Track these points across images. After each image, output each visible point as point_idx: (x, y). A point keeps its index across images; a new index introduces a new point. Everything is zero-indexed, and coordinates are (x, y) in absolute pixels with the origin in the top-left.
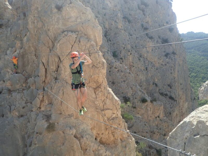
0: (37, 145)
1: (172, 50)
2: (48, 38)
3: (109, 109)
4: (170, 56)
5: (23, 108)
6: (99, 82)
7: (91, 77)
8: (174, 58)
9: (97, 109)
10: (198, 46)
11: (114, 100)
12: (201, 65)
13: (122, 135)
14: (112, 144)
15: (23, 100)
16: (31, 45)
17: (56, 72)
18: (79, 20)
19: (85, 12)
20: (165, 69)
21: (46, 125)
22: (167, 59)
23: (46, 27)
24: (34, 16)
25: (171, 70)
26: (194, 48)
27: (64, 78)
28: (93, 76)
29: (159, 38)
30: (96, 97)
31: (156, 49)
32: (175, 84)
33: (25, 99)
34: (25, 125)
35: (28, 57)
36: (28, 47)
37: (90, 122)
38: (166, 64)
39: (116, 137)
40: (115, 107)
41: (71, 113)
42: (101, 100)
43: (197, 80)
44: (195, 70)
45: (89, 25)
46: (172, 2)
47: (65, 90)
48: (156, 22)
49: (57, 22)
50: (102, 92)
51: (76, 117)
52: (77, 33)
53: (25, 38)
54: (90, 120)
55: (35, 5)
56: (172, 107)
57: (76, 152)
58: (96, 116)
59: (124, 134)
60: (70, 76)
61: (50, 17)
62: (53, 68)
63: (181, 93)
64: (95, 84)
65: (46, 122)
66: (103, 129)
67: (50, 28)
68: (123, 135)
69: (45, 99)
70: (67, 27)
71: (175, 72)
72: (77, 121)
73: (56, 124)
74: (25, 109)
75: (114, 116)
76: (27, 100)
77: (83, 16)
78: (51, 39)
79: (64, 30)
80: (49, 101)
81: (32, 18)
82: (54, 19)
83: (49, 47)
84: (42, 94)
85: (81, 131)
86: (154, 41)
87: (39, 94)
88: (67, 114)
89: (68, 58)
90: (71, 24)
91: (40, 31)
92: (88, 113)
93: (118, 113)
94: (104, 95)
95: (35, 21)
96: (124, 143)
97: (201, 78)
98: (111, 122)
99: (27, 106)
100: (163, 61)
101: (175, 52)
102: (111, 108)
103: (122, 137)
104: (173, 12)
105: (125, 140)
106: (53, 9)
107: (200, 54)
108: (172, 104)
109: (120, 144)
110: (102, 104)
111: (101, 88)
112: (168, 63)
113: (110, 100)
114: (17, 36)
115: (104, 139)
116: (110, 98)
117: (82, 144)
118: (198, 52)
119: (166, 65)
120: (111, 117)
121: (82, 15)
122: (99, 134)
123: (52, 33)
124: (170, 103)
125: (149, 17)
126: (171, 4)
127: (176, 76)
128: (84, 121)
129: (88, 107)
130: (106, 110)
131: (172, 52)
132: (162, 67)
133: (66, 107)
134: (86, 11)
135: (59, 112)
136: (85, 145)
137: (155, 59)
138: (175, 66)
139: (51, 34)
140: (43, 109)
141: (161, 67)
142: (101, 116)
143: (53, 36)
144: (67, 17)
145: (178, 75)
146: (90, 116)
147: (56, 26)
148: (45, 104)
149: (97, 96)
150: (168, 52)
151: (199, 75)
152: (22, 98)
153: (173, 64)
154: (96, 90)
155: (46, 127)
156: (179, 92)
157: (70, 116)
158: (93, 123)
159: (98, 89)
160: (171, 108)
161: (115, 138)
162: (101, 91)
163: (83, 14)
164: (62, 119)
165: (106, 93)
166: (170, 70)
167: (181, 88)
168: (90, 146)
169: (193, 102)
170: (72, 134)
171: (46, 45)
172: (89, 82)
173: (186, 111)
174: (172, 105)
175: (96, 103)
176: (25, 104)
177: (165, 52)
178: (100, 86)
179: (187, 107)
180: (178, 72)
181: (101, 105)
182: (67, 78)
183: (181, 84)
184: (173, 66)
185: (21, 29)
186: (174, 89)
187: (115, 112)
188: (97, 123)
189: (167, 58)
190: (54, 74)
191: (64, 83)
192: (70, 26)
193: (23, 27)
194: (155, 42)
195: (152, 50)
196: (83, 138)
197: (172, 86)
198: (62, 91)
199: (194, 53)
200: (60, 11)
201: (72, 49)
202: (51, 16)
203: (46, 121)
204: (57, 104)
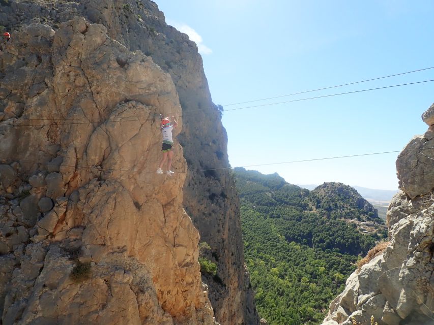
0: (40, 314)
1: (220, 189)
2: (94, 105)
3: (182, 246)
4: (217, 200)
5: (8, 235)
6: (173, 193)
7: (164, 183)
8: (223, 203)
9: (166, 242)
10: (251, 194)
11: (192, 231)
12: (256, 227)
13: (197, 297)
14: (179, 316)
15: (9, 219)
16: (45, 113)
17: (99, 167)
18: (153, 89)
19: (164, 79)
20: (208, 223)
21: (70, 266)
22: (213, 205)
23: (93, 88)
24: (70, 65)
25: (219, 225)
26: (245, 196)
27: (117, 179)
28: (167, 181)
29: (201, 165)
30: (165, 220)
31: (196, 184)
32: (224, 252)
33: (13, 218)
34: (5, 273)
35: (29, 135)
36: (37, 116)
37: (153, 266)
38: (211, 212)
39: (188, 301)
40: (192, 244)
41: (123, 245)
42: (172, 227)
43: (250, 254)
44: (246, 235)
45: (169, 100)
46: (222, 112)
47: (118, 200)
48: (197, 138)
49: (116, 82)
50: (174, 213)
51: (130, 253)
52: (151, 107)
53: (35, 99)
54: (153, 261)
55: (77, 48)
56: (218, 298)
57: (130, 322)
58: (164, 254)
59: (200, 295)
60: (129, 176)
61: (106, 72)
62: (95, 159)
63: (232, 271)
64: (166, 197)
65: (69, 261)
66: (171, 281)
67: (101, 90)
68: (199, 298)
69: (68, 216)
70: (133, 94)
71: (224, 230)
72: (132, 262)
73: (93, 264)
74: (10, 238)
75: (188, 260)
76: (17, 221)
77: (159, 84)
78: (100, 109)
79: (128, 99)
80: (76, 221)
81: (66, 67)
82: (112, 77)
83: (92, 122)
84: (65, 205)
85: (138, 280)
86: (193, 168)
87: (59, 205)
88: (115, 245)
89: (130, 144)
90: (140, 91)
91: (78, 92)
92: (152, 249)
93: (194, 255)
94: (177, 218)
95: (71, 73)
96: (200, 314)
97: (256, 251)
98: (185, 270)
99: (17, 232)
100: (205, 208)
101: (225, 193)
102: (185, 244)
103: (197, 303)
104: (223, 127)
105: (201, 309)
106: (111, 62)
107: (253, 208)
108: (218, 292)
109: (194, 315)
110: (172, 234)
111: (174, 206)
112: (213, 211)
113: (185, 229)
114: (11, 92)
115: (170, 303)
116: (185, 226)
117: (141, 304)
118: (251, 204)
119: (210, 215)
120: (183, 261)
121: (158, 82)
122: (162, 293)
123: (103, 100)
124: (216, 291)
125: (187, 127)
126: (221, 114)
127: (225, 237)
128: (143, 263)
129: (153, 237)
130: (179, 246)
131: (220, 193)
132: (204, 219)
133: (116, 232)
134: (166, 79)
135: (100, 242)
136: (145, 308)
137: (192, 202)
138: (224, 218)
139: (101, 99)
140: (58, 237)
141: (202, 219)
142: (171, 256)
143: (103, 104)
144: (135, 79)
145: (229, 237)
146: (153, 254)
147: (114, 89)
148: (65, 228)
149: (167, 218)
150: (214, 193)
151: (252, 244)
152: (6, 214)
153: (223, 215)
154: (165, 208)
155: (71, 271)
156: (229, 269)
157: (121, 250)
158: (158, 268)
159: (169, 206)
160: (216, 300)
161: (187, 304)
162: (174, 211)
163: (160, 81)
164: (104, 255)
165: (180, 216)
166: (217, 226)
167: (233, 262)
168: (153, 310)
169: (248, 293)
170: (127, 283)
171: (88, 116)
172: (159, 193)
173: (238, 310)
174: (218, 294)
175: (164, 231)
176: (13, 228)
177: (209, 190)
178: (172, 202)
179: (239, 300)
180: (229, 230)
181: (171, 237)
182: (124, 179)
183: (232, 255)
184: (222, 219)
185: (26, 82)
186: (222, 262)
187: (191, 253)
188: (163, 270)
189: (212, 203)
190: (95, 170)
191: (119, 187)
192: (137, 94)
193: (33, 80)
194: (195, 170)
195: (189, 185)
196: (144, 293)
197: (220, 256)
198: (113, 201)
199: (244, 205)
200: (122, 67)
201: (141, 130)
202: (108, 71)
203: (70, 259)
204: (100, 224)
